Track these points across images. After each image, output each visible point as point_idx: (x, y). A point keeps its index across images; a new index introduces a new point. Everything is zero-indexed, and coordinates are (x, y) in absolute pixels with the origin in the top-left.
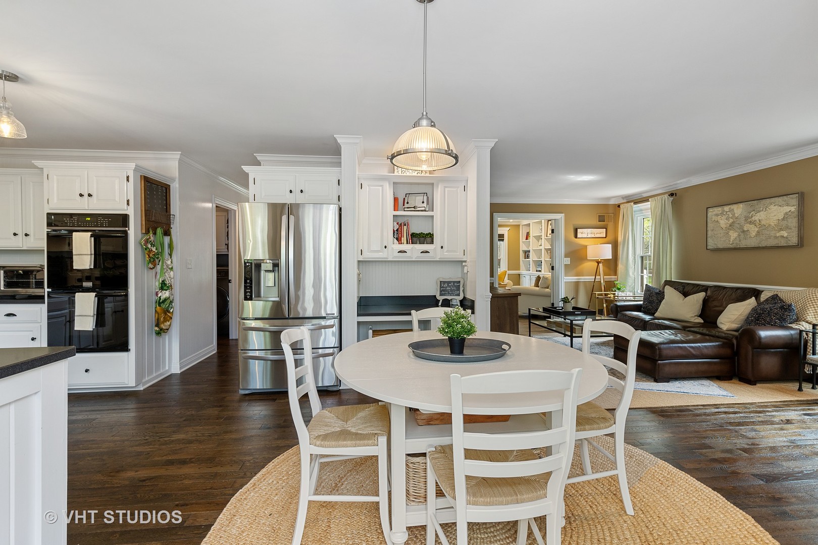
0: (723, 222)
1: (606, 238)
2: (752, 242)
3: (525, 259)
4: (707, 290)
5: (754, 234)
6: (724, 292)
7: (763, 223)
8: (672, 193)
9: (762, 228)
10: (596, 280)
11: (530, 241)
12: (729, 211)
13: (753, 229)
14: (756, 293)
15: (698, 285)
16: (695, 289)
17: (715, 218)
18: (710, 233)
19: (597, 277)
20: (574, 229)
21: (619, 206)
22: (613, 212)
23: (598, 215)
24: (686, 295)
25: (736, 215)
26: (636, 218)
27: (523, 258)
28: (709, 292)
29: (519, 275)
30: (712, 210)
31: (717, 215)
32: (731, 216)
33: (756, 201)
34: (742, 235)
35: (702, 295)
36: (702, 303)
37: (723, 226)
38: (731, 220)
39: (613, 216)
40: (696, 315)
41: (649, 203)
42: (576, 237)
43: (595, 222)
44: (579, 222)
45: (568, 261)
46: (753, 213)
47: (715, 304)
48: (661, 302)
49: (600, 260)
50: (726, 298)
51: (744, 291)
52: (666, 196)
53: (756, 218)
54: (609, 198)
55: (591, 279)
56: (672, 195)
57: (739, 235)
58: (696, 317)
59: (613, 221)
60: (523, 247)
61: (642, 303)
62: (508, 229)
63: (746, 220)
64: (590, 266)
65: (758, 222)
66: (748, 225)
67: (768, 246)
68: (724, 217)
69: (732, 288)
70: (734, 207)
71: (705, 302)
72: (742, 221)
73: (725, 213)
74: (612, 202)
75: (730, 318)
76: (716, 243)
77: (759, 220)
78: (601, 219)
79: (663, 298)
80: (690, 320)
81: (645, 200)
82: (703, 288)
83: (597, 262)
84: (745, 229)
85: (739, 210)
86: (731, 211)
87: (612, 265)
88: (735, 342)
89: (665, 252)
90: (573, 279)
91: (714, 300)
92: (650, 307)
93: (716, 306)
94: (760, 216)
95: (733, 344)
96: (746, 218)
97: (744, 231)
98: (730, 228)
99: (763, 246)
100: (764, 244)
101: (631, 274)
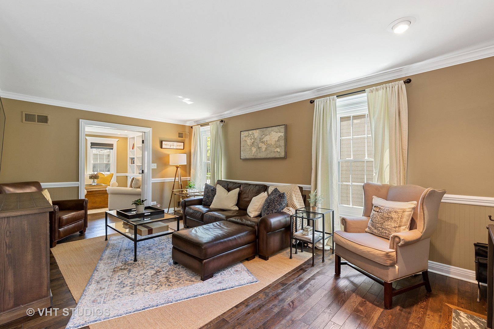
0: (249, 142)
1: (183, 149)
2: (262, 155)
3: (132, 164)
4: (241, 186)
5: (264, 149)
6: (250, 188)
7: (268, 142)
8: (222, 120)
9: (268, 145)
10: (176, 180)
11: (134, 151)
12: (252, 134)
13: (263, 146)
14: (265, 188)
15: (236, 183)
16: (234, 186)
17: (244, 138)
18: (242, 148)
19: (176, 178)
20: (160, 141)
21: (192, 127)
22: (188, 132)
23: (178, 132)
24: (229, 190)
25: (255, 137)
26: (202, 136)
27: (131, 163)
28: (241, 188)
29: (127, 176)
30: (243, 133)
31: (246, 137)
32: (253, 137)
33: (265, 129)
34: (258, 149)
35: (237, 190)
36: (238, 195)
37: (249, 144)
38: (253, 140)
39: (188, 134)
40: (234, 204)
41: (209, 126)
42: (161, 147)
43: (176, 137)
44: (164, 136)
45: (154, 166)
46: (263, 136)
47: (245, 196)
48: (214, 196)
49: (178, 166)
50: (250, 192)
51: (260, 187)
52: (219, 122)
53: (265, 139)
54: (186, 121)
55: (172, 180)
56: (222, 121)
57: (257, 150)
58: (235, 206)
59: (188, 138)
60: (130, 155)
61: (203, 197)
62: (117, 140)
63: (260, 140)
64: (171, 170)
65: (266, 142)
66: (261, 144)
67: (271, 157)
68: (249, 138)
69: (253, 185)
70: (254, 131)
71: (240, 194)
72: (258, 141)
73: (250, 135)
74: (188, 124)
75: (255, 208)
76: (245, 155)
77: (267, 141)
78: (180, 135)
79: (215, 194)
80: (231, 209)
81: (207, 124)
82: (239, 185)
83: (176, 167)
84: (260, 147)
85: (257, 133)
86: (253, 134)
87: (187, 168)
88: (256, 227)
89: (218, 161)
90: (158, 180)
91: (244, 194)
92: (207, 201)
93: (245, 198)
94: (267, 138)
95: (256, 231)
96: (261, 139)
97: (259, 148)
98: (252, 145)
99: (269, 157)
100: (269, 156)
101: (199, 175)
